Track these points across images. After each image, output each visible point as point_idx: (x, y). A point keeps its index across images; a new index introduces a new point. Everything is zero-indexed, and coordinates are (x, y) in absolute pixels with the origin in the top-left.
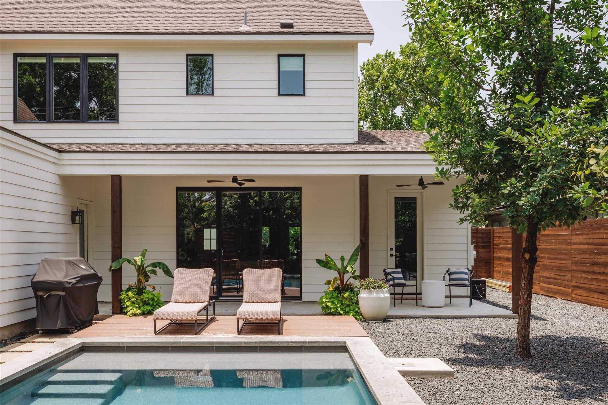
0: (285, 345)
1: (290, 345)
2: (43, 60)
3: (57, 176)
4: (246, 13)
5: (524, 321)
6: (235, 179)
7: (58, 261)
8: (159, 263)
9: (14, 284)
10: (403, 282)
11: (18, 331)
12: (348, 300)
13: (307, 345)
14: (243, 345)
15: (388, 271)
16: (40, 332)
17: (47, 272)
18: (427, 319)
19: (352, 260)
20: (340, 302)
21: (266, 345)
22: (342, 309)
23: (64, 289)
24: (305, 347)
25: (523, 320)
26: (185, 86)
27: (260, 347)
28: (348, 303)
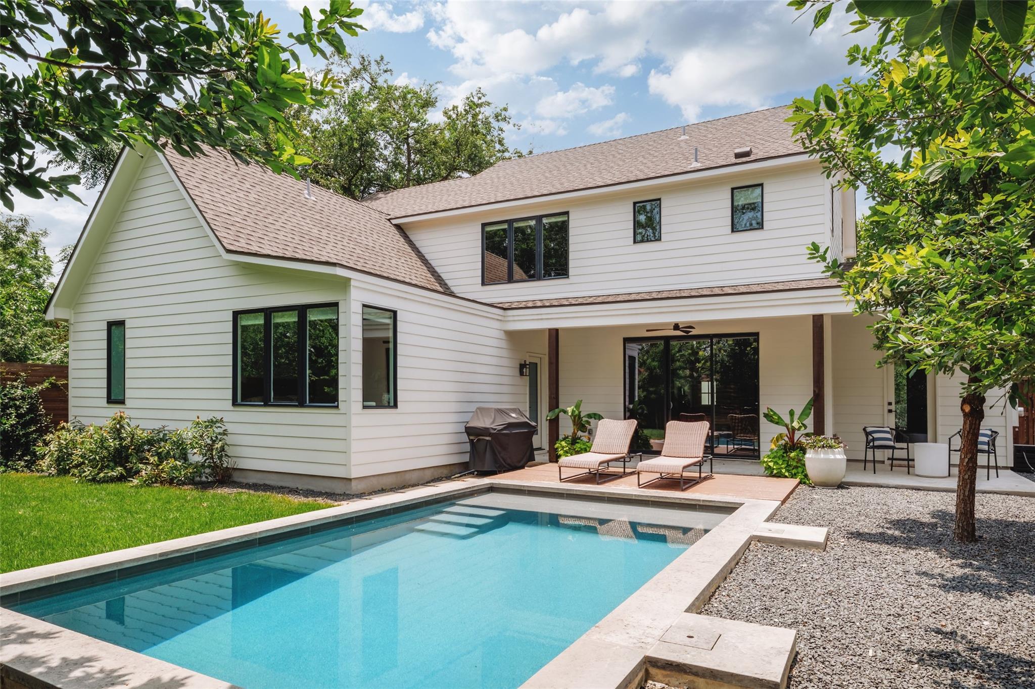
0: (677, 501)
1: (683, 502)
2: (505, 226)
3: (503, 332)
4: (696, 149)
5: (964, 494)
6: (676, 327)
7: (488, 409)
8: (595, 414)
9: (451, 428)
10: (891, 443)
11: (445, 472)
12: (796, 460)
13: (701, 503)
14: (634, 498)
15: (869, 430)
16: (476, 473)
17: (478, 419)
18: (930, 492)
19: (805, 414)
20: (786, 462)
21: (657, 500)
22: (788, 471)
23: (490, 435)
24: (699, 505)
25: (962, 491)
26: (632, 235)
27: (652, 501)
28: (795, 464)
